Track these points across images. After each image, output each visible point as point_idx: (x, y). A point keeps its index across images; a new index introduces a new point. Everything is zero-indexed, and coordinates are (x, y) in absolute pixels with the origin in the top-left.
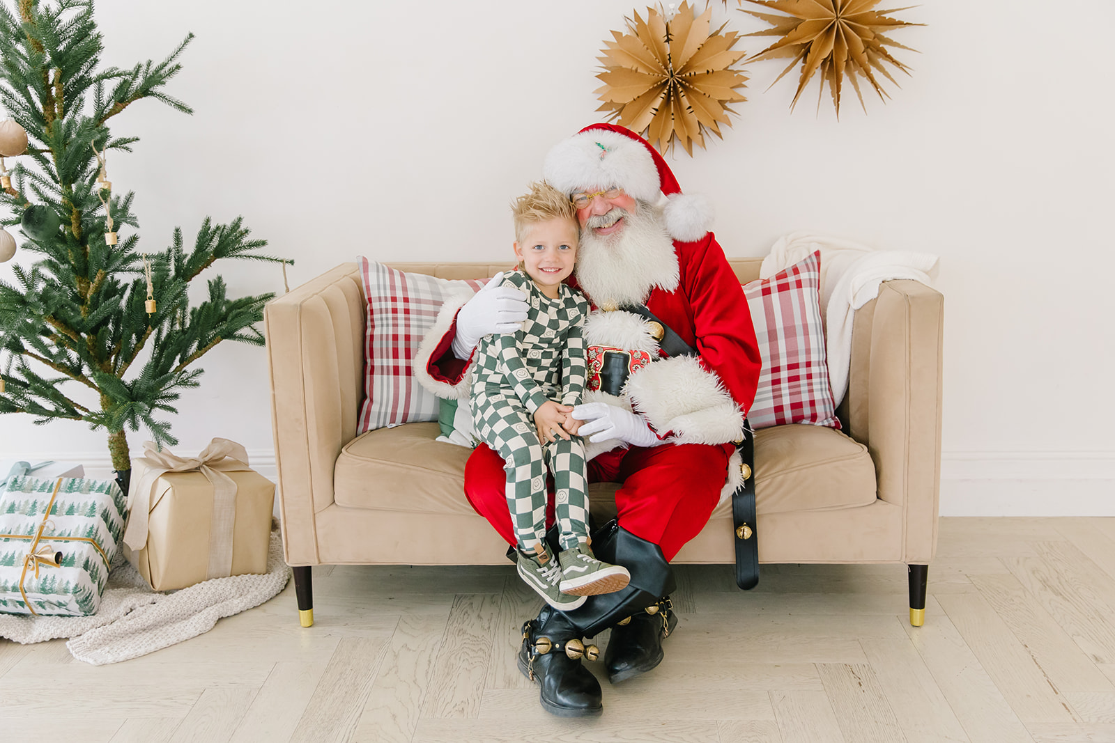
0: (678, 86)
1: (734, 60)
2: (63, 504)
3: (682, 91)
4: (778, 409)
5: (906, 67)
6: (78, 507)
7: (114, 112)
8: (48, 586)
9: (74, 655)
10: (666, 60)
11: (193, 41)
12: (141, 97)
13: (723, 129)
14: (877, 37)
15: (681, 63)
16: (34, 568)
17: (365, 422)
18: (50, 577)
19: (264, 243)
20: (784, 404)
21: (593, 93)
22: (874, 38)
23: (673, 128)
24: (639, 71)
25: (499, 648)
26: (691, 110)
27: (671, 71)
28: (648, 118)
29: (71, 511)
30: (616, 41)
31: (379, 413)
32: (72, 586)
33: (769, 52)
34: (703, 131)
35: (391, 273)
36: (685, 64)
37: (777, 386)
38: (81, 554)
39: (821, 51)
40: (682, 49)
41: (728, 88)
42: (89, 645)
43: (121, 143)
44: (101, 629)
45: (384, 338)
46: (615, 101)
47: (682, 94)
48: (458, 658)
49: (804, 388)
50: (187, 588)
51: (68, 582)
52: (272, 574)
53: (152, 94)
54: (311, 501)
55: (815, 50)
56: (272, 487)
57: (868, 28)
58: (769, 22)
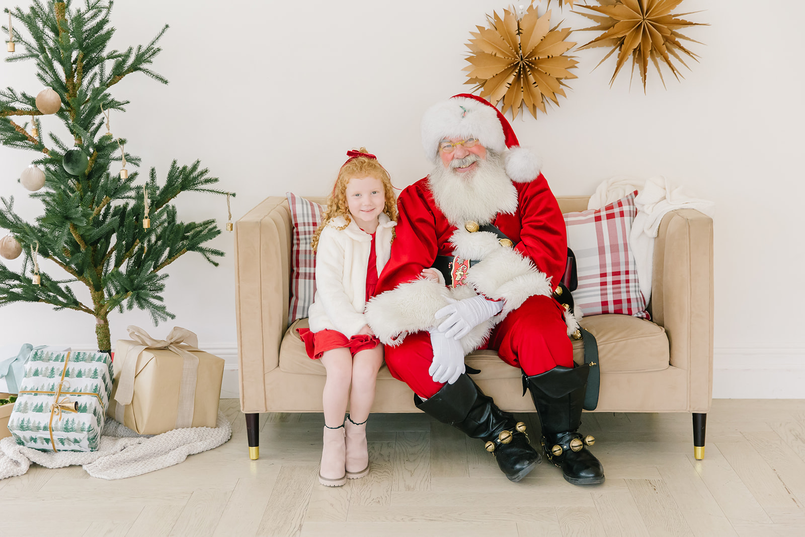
0: (527, 67)
1: (567, 48)
2: (73, 369)
3: (529, 71)
4: (605, 303)
5: (693, 54)
6: (85, 372)
7: (114, 82)
8: (70, 426)
9: (91, 474)
10: (517, 48)
11: (168, 30)
12: (132, 72)
13: (560, 98)
14: (673, 33)
15: (528, 49)
16: (58, 413)
17: (293, 313)
18: (70, 420)
19: (216, 180)
20: (608, 300)
21: (462, 70)
22: (671, 34)
23: (522, 97)
24: (497, 55)
26: (536, 85)
27: (521, 56)
28: (503, 90)
29: (80, 375)
30: (479, 32)
31: (304, 307)
32: (87, 426)
33: (594, 43)
34: (545, 101)
35: (312, 205)
36: (531, 51)
37: (603, 287)
38: (91, 404)
39: (632, 43)
40: (530, 40)
41: (564, 69)
42: (101, 468)
43: (118, 105)
44: (108, 457)
45: (308, 252)
46: (479, 78)
47: (529, 73)
49: (624, 290)
50: (163, 434)
51: (84, 423)
52: (220, 428)
53: (140, 69)
54: (262, 364)
55: (628, 42)
56: (222, 362)
57: (666, 27)
58: (594, 20)
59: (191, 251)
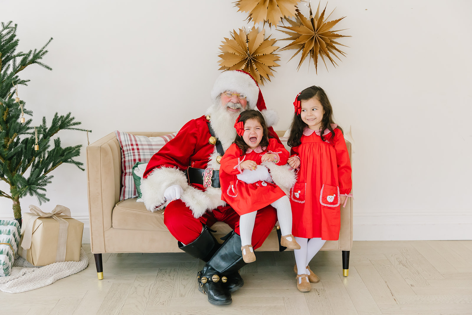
0: (252, 60)
1: (274, 50)
3: (253, 62)
5: (343, 52)
6: (3, 231)
7: (21, 69)
9: (2, 290)
10: (247, 50)
11: (52, 40)
12: (31, 64)
13: (271, 78)
14: (332, 41)
17: (123, 195)
19: (80, 123)
21: (217, 62)
22: (330, 42)
24: (235, 54)
25: (177, 285)
26: (257, 70)
27: (249, 54)
30: (226, 41)
31: (129, 191)
32: (2, 262)
33: (288, 47)
34: (262, 79)
35: (129, 135)
36: (254, 51)
38: (5, 250)
39: (309, 47)
40: (253, 46)
41: (272, 61)
43: (23, 82)
44: (13, 281)
45: (130, 161)
46: (226, 66)
47: (253, 63)
48: (161, 288)
50: (47, 265)
51: (1, 260)
52: (82, 262)
53: (36, 62)
54: (103, 226)
55: (307, 46)
56: (83, 224)
57: (327, 38)
58: (289, 35)
59: (65, 163)
